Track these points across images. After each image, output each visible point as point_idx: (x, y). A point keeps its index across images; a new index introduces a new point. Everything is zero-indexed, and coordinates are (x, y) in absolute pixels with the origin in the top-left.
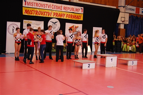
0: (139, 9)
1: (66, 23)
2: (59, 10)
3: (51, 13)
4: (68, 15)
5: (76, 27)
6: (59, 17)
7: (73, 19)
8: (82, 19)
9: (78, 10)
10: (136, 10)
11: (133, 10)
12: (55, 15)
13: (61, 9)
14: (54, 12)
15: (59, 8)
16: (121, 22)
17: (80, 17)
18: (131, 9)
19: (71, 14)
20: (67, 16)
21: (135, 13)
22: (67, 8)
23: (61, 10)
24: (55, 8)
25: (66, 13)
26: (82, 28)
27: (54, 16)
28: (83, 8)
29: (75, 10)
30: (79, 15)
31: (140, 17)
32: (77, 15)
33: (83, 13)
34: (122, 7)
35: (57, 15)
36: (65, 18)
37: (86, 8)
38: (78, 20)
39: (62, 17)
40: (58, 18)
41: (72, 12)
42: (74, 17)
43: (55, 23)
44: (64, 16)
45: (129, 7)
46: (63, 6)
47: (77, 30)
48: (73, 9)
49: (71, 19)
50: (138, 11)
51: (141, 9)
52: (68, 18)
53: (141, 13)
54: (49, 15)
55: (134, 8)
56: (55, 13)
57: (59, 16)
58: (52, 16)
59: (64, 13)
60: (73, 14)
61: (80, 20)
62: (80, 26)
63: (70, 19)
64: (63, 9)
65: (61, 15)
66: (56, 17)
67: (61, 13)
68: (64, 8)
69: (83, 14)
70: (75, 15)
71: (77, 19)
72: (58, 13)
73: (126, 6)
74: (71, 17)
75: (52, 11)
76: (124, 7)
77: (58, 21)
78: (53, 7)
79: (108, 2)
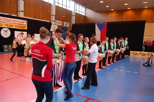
1: (15, 31)
2: (9, 22)
6: (9, 27)
7: (20, 29)
8: (26, 28)
9: (23, 22)
11: (60, 23)
14: (5, 23)
16: (53, 31)
18: (59, 23)
19: (18, 25)
20: (15, 26)
21: (61, 25)
22: (15, 21)
24: (6, 21)
25: (15, 25)
28: (27, 21)
29: (21, 22)
30: (24, 26)
31: (65, 27)
32: (23, 26)
33: (27, 24)
35: (7, 26)
36: (14, 27)
37: (29, 21)
38: (24, 29)
39: (11, 27)
42: (21, 27)
43: (6, 31)
44: (13, 26)
45: (57, 21)
46: (12, 19)
48: (19, 22)
49: (19, 28)
50: (63, 24)
51: (65, 23)
52: (16, 28)
53: (65, 25)
54: (1, 26)
55: (61, 22)
57: (9, 26)
58: (4, 27)
59: (13, 24)
60: (20, 25)
61: (25, 29)
62: (25, 33)
63: (17, 28)
64: (12, 21)
66: (7, 27)
67: (10, 24)
69: (27, 26)
70: (21, 25)
71: (23, 29)
72: (9, 24)
74: (19, 27)
75: (3, 23)
76: (54, 21)
78: (4, 20)
79: (44, 18)
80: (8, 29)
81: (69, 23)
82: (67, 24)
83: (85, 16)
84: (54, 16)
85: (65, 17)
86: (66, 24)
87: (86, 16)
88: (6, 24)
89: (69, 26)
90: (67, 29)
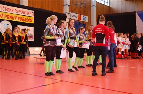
0: (81, 16)
1: (18, 26)
2: (10, 12)
3: (2, 15)
4: (19, 17)
5: (28, 30)
6: (11, 20)
7: (25, 22)
8: (33, 22)
9: (29, 13)
10: (78, 17)
11: (76, 17)
12: (7, 17)
13: (13, 11)
15: (10, 10)
17: (31, 20)
18: (74, 16)
19: (22, 17)
20: (18, 19)
21: (77, 20)
22: (18, 11)
23: (12, 13)
24: (6, 10)
25: (18, 16)
26: (33, 31)
27: (5, 18)
28: (34, 11)
29: (26, 13)
30: (30, 18)
31: (82, 23)
32: (28, 18)
33: (34, 16)
34: (67, 14)
35: (8, 18)
36: (17, 20)
38: (30, 23)
39: (14, 19)
40: (9, 20)
41: (24, 15)
42: (26, 20)
44: (16, 18)
45: (73, 14)
46: (15, 8)
47: (29, 32)
48: (24, 12)
49: (23, 22)
51: (82, 16)
52: (19, 21)
53: (82, 20)
55: (77, 15)
56: (6, 15)
57: (10, 18)
58: (3, 18)
59: (16, 15)
60: (24, 17)
61: (31, 23)
62: (32, 29)
63: (21, 21)
64: (14, 11)
65: (13, 18)
66: (8, 19)
67: (12, 15)
68: (16, 10)
69: (34, 18)
70: (26, 18)
71: (28, 22)
72: (10, 15)
73: (70, 13)
74: (23, 20)
75: (3, 13)
76: (68, 14)
77: (10, 23)
78: (4, 9)
79: (55, 9)
80: (9, 23)
81: (87, 17)
82: (86, 18)
83: (109, 7)
84: (69, 6)
85: (85, 7)
86: (84, 18)
87: (111, 6)
88: (7, 14)
89: (87, 21)
90: (85, 24)
